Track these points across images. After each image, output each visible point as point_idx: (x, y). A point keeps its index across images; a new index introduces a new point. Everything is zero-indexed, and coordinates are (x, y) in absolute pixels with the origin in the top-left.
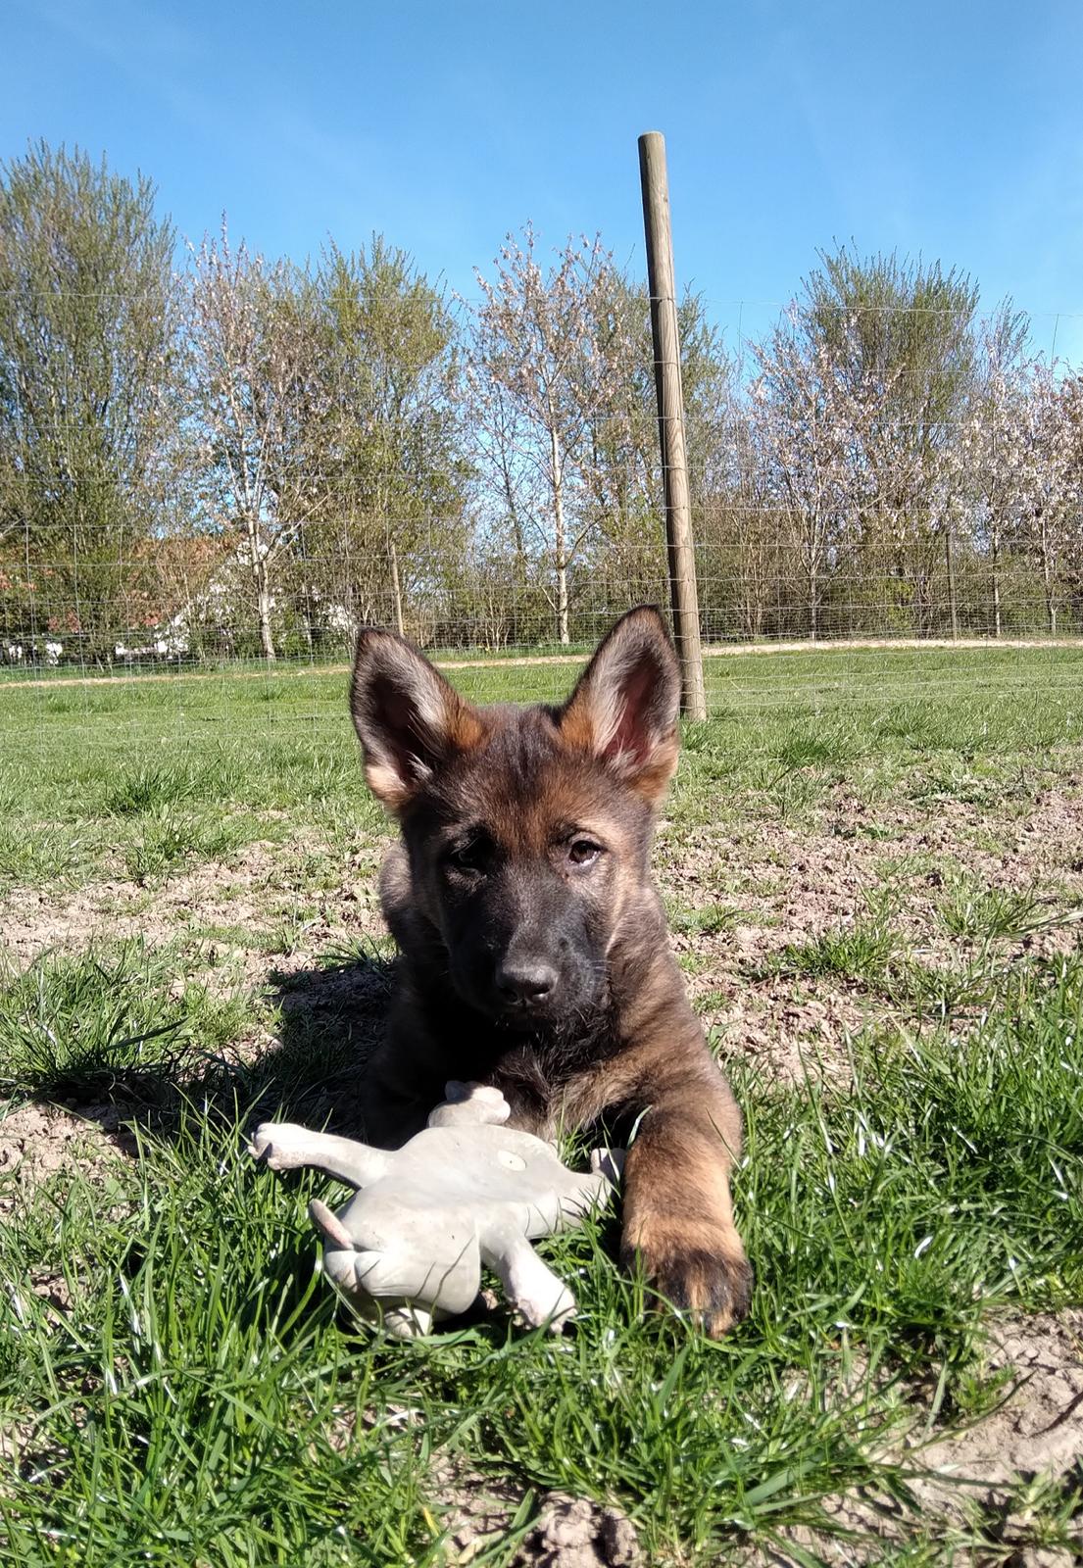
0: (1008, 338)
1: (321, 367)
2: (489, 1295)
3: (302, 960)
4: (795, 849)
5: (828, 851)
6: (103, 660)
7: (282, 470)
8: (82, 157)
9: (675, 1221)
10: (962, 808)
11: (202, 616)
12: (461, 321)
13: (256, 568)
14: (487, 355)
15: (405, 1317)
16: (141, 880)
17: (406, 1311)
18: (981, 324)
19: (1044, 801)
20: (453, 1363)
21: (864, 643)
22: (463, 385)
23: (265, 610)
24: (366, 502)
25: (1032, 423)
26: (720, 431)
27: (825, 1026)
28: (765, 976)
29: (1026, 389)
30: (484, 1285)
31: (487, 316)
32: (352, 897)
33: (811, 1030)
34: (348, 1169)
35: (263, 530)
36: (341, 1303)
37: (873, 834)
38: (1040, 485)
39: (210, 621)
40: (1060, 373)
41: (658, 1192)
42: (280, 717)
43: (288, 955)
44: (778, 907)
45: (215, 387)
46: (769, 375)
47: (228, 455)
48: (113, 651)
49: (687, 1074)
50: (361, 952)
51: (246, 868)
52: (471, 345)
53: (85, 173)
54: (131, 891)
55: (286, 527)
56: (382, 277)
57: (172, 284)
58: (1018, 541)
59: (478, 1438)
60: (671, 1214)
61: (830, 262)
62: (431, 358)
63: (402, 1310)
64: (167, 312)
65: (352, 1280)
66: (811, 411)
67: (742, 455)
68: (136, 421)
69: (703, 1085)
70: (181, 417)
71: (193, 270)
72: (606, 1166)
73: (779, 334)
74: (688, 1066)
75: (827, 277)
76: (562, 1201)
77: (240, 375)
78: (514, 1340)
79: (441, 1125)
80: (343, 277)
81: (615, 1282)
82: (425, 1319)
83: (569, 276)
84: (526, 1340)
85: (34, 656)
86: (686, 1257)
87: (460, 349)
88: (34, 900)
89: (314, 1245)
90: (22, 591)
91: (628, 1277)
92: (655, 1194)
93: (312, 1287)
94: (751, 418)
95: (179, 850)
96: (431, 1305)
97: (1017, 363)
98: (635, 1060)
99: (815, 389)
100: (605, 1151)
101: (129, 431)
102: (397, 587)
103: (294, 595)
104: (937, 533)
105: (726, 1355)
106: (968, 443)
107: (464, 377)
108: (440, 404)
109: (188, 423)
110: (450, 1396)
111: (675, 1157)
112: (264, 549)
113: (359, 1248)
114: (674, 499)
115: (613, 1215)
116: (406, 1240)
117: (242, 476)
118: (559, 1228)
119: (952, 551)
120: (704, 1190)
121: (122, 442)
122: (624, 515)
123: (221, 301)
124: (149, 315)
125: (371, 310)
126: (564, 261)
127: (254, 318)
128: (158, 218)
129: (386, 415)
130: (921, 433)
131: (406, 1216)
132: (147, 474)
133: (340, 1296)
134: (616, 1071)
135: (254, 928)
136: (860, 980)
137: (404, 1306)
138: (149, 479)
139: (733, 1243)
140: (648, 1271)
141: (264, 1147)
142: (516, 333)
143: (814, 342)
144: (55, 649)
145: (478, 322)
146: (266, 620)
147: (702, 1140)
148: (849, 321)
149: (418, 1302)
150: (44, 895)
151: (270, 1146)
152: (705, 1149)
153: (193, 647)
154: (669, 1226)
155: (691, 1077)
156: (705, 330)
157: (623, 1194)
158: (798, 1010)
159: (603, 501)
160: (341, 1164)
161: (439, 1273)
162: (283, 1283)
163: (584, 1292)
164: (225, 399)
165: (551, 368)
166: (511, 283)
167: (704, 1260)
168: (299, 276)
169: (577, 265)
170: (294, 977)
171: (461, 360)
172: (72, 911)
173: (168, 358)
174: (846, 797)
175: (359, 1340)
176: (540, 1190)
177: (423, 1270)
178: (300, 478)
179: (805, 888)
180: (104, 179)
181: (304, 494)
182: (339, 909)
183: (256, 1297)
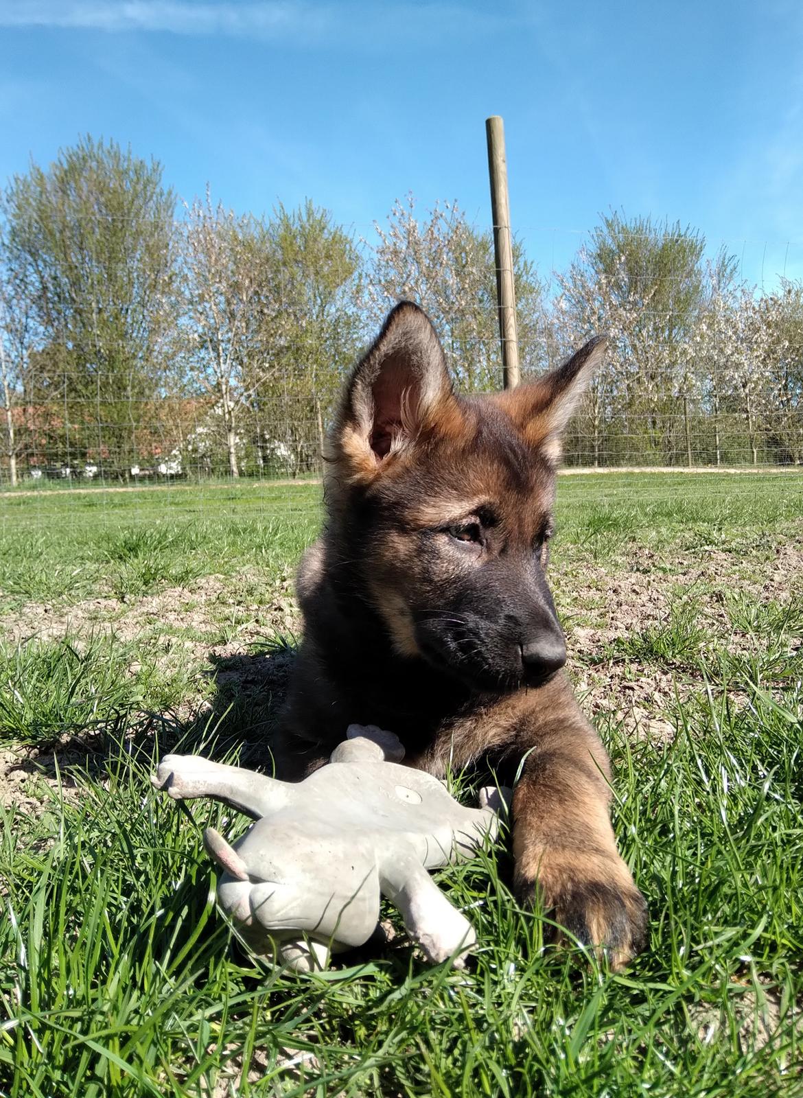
0: (724, 271)
1: (272, 284)
2: (387, 925)
3: (237, 647)
4: (608, 579)
5: (633, 581)
6: (123, 476)
7: (245, 352)
8: (115, 146)
9: (567, 853)
10: (723, 556)
11: (190, 447)
12: (365, 256)
13: (227, 416)
14: (382, 278)
15: (304, 951)
16: (123, 598)
17: (303, 944)
18: (707, 261)
19: (783, 552)
20: (351, 1000)
21: (630, 469)
22: (366, 298)
23: (232, 443)
24: (300, 374)
25: (741, 326)
26: (535, 330)
27: (657, 696)
28: (601, 661)
29: (736, 306)
30: (383, 915)
31: (382, 252)
32: (280, 609)
33: (645, 699)
34: (248, 799)
35: (231, 390)
36: (234, 938)
37: (664, 570)
38: (746, 367)
39: (195, 450)
40: (758, 295)
41: (547, 825)
42: (239, 508)
43: (226, 644)
44: (602, 615)
45: (201, 297)
46: (567, 293)
47: (209, 342)
48: (130, 470)
49: (561, 721)
50: (283, 641)
51: (203, 592)
52: (371, 272)
53: (116, 157)
54: (114, 605)
55: (247, 389)
56: (312, 226)
57: (174, 229)
58: (731, 404)
59: (376, 1083)
60: (564, 847)
61: (607, 221)
62: (345, 279)
63: (301, 944)
64: (170, 247)
65: (245, 912)
66: (595, 317)
67: (550, 346)
68: (148, 319)
69: (575, 731)
70: (178, 316)
71: (187, 219)
72: (494, 803)
73: (574, 268)
74: (561, 714)
75: (606, 231)
76: (456, 832)
77: (218, 288)
78: (414, 976)
79: (342, 761)
80: (287, 227)
81: (515, 914)
82: (322, 953)
83: (436, 227)
84: (427, 975)
85: (78, 475)
86: (582, 889)
87: (364, 275)
88: (41, 610)
89: (209, 876)
90: (70, 430)
91: (528, 909)
92: (545, 828)
93: (204, 921)
94: (556, 321)
95: (154, 579)
96: (328, 937)
97: (731, 288)
98: (514, 708)
99: (597, 304)
100: (491, 790)
101: (144, 325)
102: (321, 429)
103: (252, 434)
104: (678, 398)
105: (628, 988)
106: (698, 339)
107: (367, 292)
108: (351, 310)
109: (183, 321)
110: (347, 1035)
111: (563, 794)
112: (232, 404)
113: (255, 880)
114: (509, 361)
115: (503, 848)
116: (304, 871)
117: (219, 356)
118: (454, 858)
119: (688, 410)
120: (592, 825)
121: (138, 332)
122: (471, 384)
123: (206, 239)
124: (159, 249)
125: (305, 248)
126: (433, 217)
127: (228, 252)
128: (165, 184)
129: (314, 317)
130: (667, 333)
131: (304, 846)
132: (155, 354)
133: (233, 930)
134: (497, 717)
135: (203, 630)
136: (678, 663)
137: (302, 939)
138: (157, 358)
139: (623, 874)
140: (545, 903)
141: (166, 776)
142: (401, 264)
143: (597, 272)
144: (91, 470)
145: (376, 257)
146: (232, 450)
147: (583, 779)
148: (620, 259)
149: (315, 935)
150: (49, 607)
151: (171, 777)
152: (587, 786)
153: (183, 469)
154: (562, 859)
155: (566, 724)
156: (525, 263)
157: (512, 829)
158: (632, 684)
159: (458, 374)
160: (242, 794)
161: (338, 905)
162: (177, 915)
163: (483, 925)
164: (207, 305)
165: (423, 287)
166: (398, 232)
167: (600, 892)
168: (258, 223)
169: (441, 222)
170: (230, 660)
171: (364, 282)
172: (69, 618)
173: (170, 278)
174: (640, 548)
175: (253, 974)
176: (436, 823)
177: (321, 902)
178: (256, 358)
179: (620, 604)
180: (129, 160)
181: (260, 367)
182: (269, 616)
183: (149, 928)
